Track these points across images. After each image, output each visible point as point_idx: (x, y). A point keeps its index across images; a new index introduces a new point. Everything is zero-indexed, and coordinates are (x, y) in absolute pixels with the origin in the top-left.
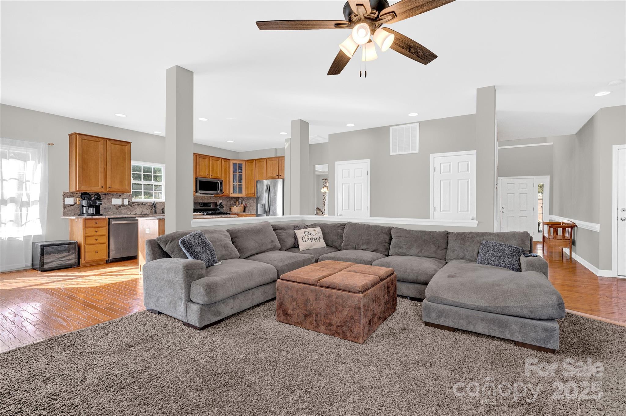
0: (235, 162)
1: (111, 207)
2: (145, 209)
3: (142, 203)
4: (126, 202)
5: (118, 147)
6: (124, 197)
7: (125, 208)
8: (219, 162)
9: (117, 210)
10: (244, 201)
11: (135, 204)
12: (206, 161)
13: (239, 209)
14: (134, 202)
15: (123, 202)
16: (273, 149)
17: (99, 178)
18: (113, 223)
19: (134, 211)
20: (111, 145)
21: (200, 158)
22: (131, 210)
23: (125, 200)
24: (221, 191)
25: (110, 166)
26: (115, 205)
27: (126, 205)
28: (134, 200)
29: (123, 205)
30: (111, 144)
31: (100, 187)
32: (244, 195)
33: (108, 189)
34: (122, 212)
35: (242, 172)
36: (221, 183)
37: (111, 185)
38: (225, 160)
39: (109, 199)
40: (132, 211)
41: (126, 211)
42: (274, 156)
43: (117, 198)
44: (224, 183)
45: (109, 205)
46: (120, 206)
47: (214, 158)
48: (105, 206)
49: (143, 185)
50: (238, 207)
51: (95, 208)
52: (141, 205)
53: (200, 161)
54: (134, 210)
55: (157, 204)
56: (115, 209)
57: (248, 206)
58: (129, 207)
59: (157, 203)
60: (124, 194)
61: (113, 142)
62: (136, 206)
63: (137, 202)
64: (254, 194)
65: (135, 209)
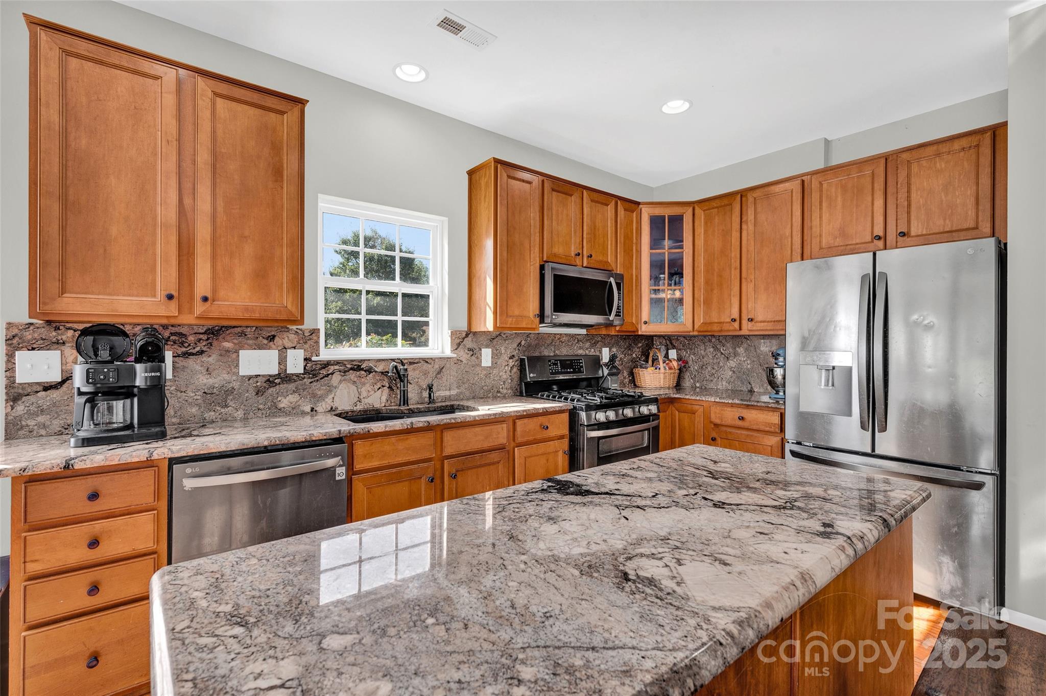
0: (658, 211)
1: (236, 385)
2: (368, 387)
3: (357, 367)
4: (295, 363)
5: (247, 116)
6: (287, 344)
7: (292, 386)
8: (610, 209)
9: (261, 399)
10: (674, 347)
11: (331, 368)
12: (573, 202)
13: (665, 378)
14: (327, 364)
15: (282, 361)
16: (822, 139)
17: (155, 254)
18: (189, 484)
19: (329, 400)
20: (214, 104)
21: (553, 190)
22: (314, 396)
23: (290, 353)
24: (617, 315)
25: (208, 198)
26: (250, 378)
27: (298, 375)
28: (326, 353)
29: (284, 378)
30: (216, 94)
31: (160, 295)
32: (690, 328)
33: (200, 308)
34: (281, 405)
35: (681, 247)
36: (618, 285)
37: (214, 290)
38: (628, 205)
39: (228, 351)
40: (322, 398)
41: (293, 398)
42: (821, 166)
43: (260, 347)
44: (625, 287)
45: (226, 377)
46: (270, 381)
47: (595, 195)
48: (211, 381)
49: (364, 293)
50: (662, 370)
51: (136, 400)
52: (352, 375)
53: (554, 201)
54: (327, 395)
55: (410, 368)
56: (252, 392)
57: (694, 367)
58: (307, 381)
59: (412, 362)
60: (288, 330)
61: (223, 88)
62: (336, 378)
63: (338, 363)
64: (736, 325)
65: (331, 389)
